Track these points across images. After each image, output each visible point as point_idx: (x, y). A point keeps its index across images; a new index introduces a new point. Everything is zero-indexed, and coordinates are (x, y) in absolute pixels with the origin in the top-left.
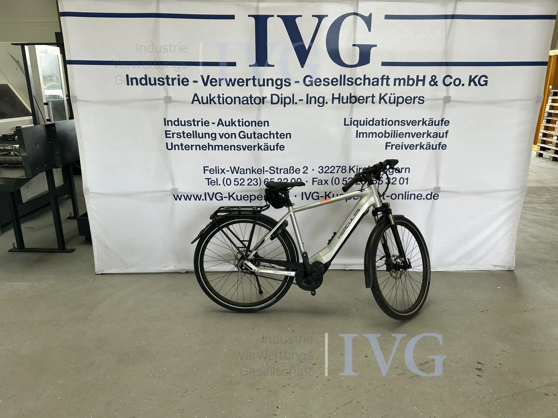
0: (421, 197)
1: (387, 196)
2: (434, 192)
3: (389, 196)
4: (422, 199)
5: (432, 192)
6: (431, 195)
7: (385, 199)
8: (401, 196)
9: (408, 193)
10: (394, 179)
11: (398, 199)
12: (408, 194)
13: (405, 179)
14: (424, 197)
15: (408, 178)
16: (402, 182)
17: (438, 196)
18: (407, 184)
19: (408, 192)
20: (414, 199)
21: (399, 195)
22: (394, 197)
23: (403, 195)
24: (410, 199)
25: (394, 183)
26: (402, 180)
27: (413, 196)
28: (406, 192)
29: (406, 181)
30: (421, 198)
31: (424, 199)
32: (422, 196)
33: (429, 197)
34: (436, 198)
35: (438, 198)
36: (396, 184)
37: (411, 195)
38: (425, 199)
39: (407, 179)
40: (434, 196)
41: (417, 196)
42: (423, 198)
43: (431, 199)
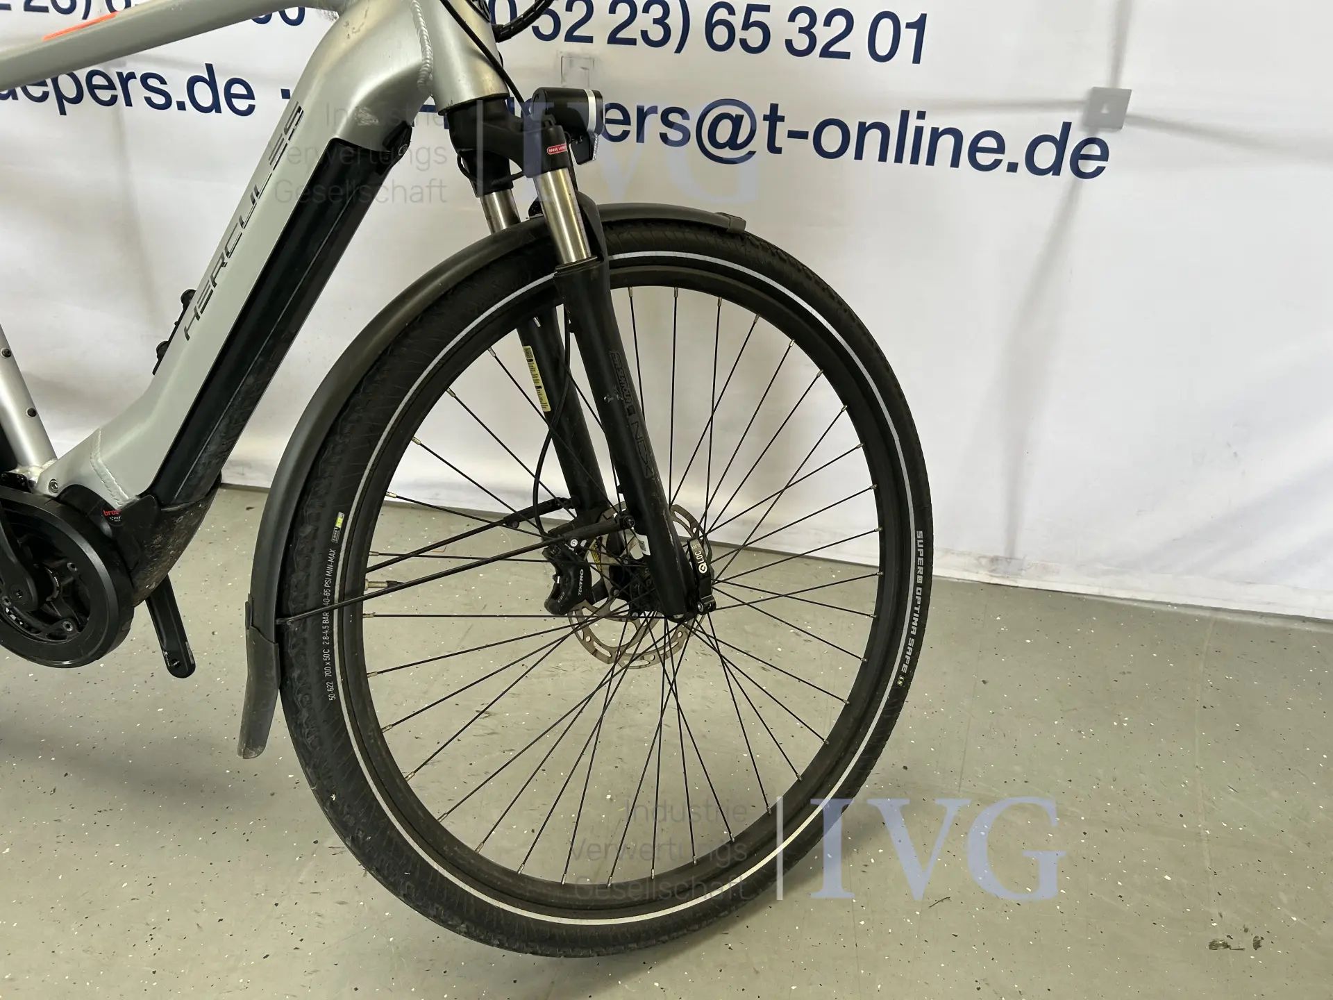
0: (998, 156)
1: (792, 134)
2: (1087, 124)
3: (804, 135)
4: (1004, 166)
5: (1067, 127)
6: (1061, 145)
7: (779, 151)
8: (874, 137)
9: (920, 123)
10: (839, 23)
11: (859, 155)
12: (919, 131)
13: (909, 26)
14: (1014, 151)
15: (923, 17)
16: (883, 48)
17: (1104, 156)
18: (917, 59)
19: (921, 115)
20: (955, 163)
21: (863, 129)
22: (832, 139)
23: (885, 130)
24: (930, 161)
25: (835, 48)
26: (886, 26)
27: (947, 143)
28: (905, 115)
29: (908, 36)
30: (997, 163)
31: (1013, 167)
32: (1001, 149)
33: (1046, 154)
34: (1089, 166)
35: (1100, 170)
36: (846, 55)
37: (936, 134)
38: (1022, 167)
39: (919, 25)
40: (1078, 156)
41: (974, 148)
42: (1006, 158)
43: (1056, 169)
